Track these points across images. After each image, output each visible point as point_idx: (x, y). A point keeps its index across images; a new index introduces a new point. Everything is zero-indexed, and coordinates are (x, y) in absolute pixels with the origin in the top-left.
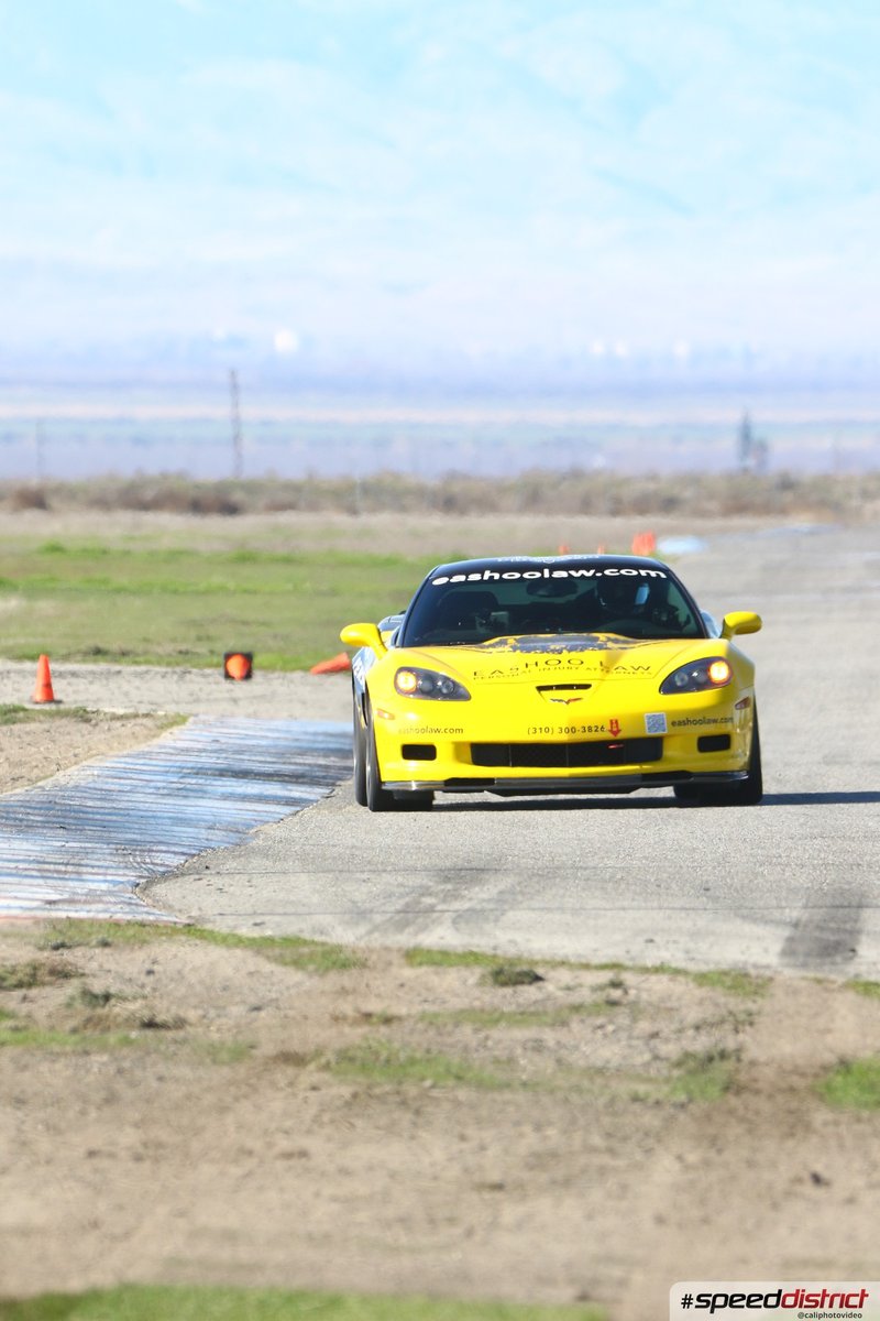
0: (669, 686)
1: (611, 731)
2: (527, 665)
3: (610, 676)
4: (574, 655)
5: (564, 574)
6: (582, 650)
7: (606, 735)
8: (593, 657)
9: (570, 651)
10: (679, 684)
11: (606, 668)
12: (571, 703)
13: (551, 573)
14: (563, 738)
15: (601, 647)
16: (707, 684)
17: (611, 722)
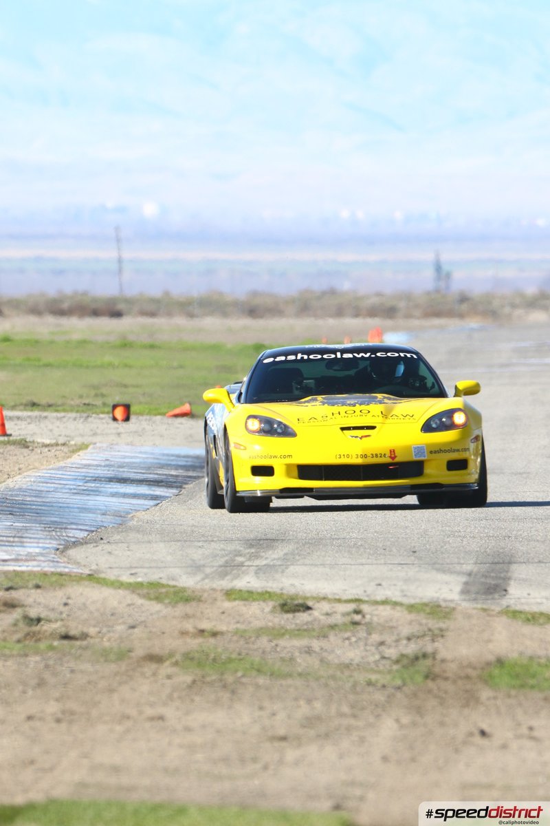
0: (427, 428)
1: (390, 457)
2: (333, 414)
3: (388, 421)
4: (363, 407)
5: (350, 356)
6: (368, 404)
7: (387, 460)
8: (376, 408)
9: (360, 404)
10: (434, 426)
11: (385, 415)
12: (364, 439)
13: (342, 355)
14: (359, 461)
15: (381, 402)
16: (451, 426)
17: (391, 451)
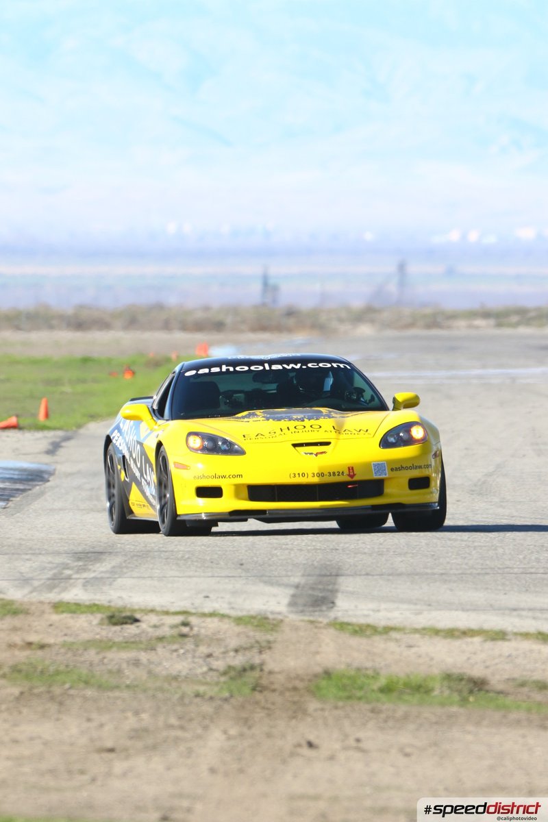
0: (385, 443)
1: (349, 475)
2: (281, 429)
3: (341, 436)
4: (312, 422)
5: (280, 367)
6: (316, 419)
7: (346, 478)
8: (326, 423)
9: (309, 419)
10: (392, 441)
11: (338, 429)
12: (319, 455)
13: (270, 367)
14: (316, 480)
15: (328, 417)
16: (410, 441)
17: (349, 468)
